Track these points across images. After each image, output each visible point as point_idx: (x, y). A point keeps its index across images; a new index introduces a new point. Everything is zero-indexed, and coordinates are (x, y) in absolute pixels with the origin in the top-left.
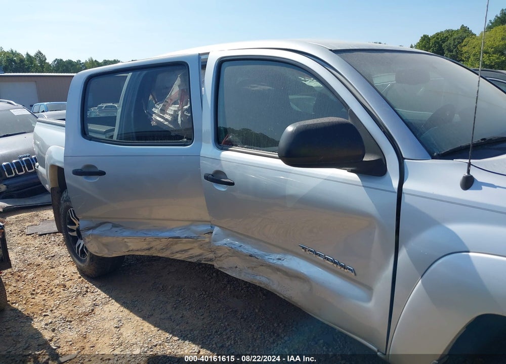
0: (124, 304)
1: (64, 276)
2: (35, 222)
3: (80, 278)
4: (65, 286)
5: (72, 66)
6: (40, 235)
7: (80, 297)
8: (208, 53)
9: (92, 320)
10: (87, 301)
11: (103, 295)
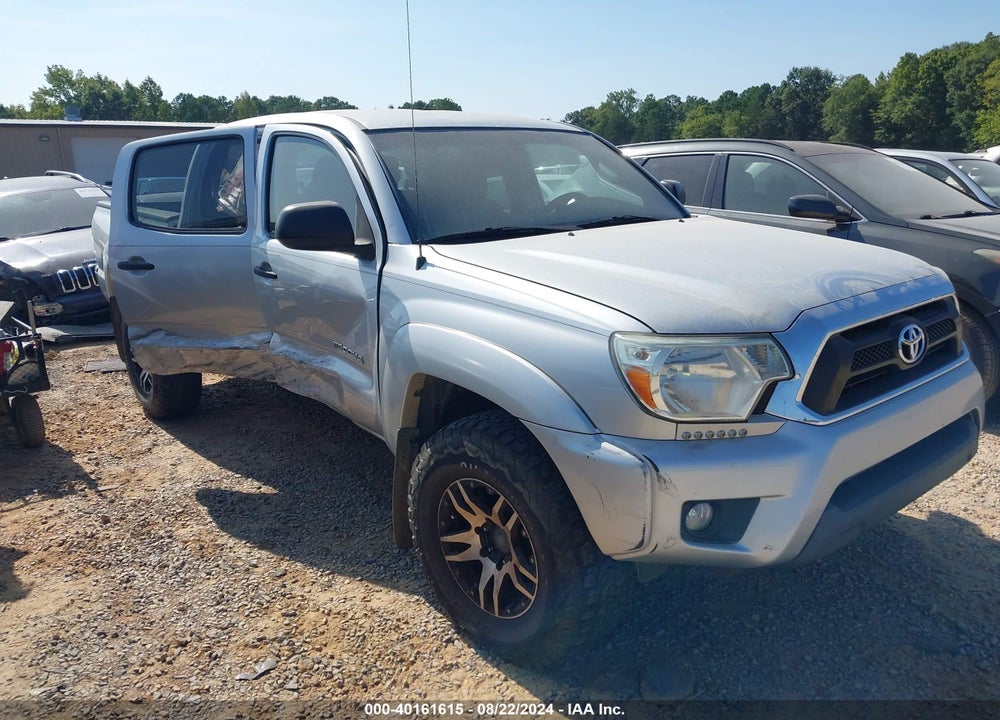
0: (191, 446)
1: (124, 416)
2: (101, 358)
3: (144, 419)
4: (122, 426)
5: (209, 108)
6: (104, 373)
7: (138, 437)
8: (264, 126)
9: (147, 458)
10: (147, 442)
11: (168, 436)
